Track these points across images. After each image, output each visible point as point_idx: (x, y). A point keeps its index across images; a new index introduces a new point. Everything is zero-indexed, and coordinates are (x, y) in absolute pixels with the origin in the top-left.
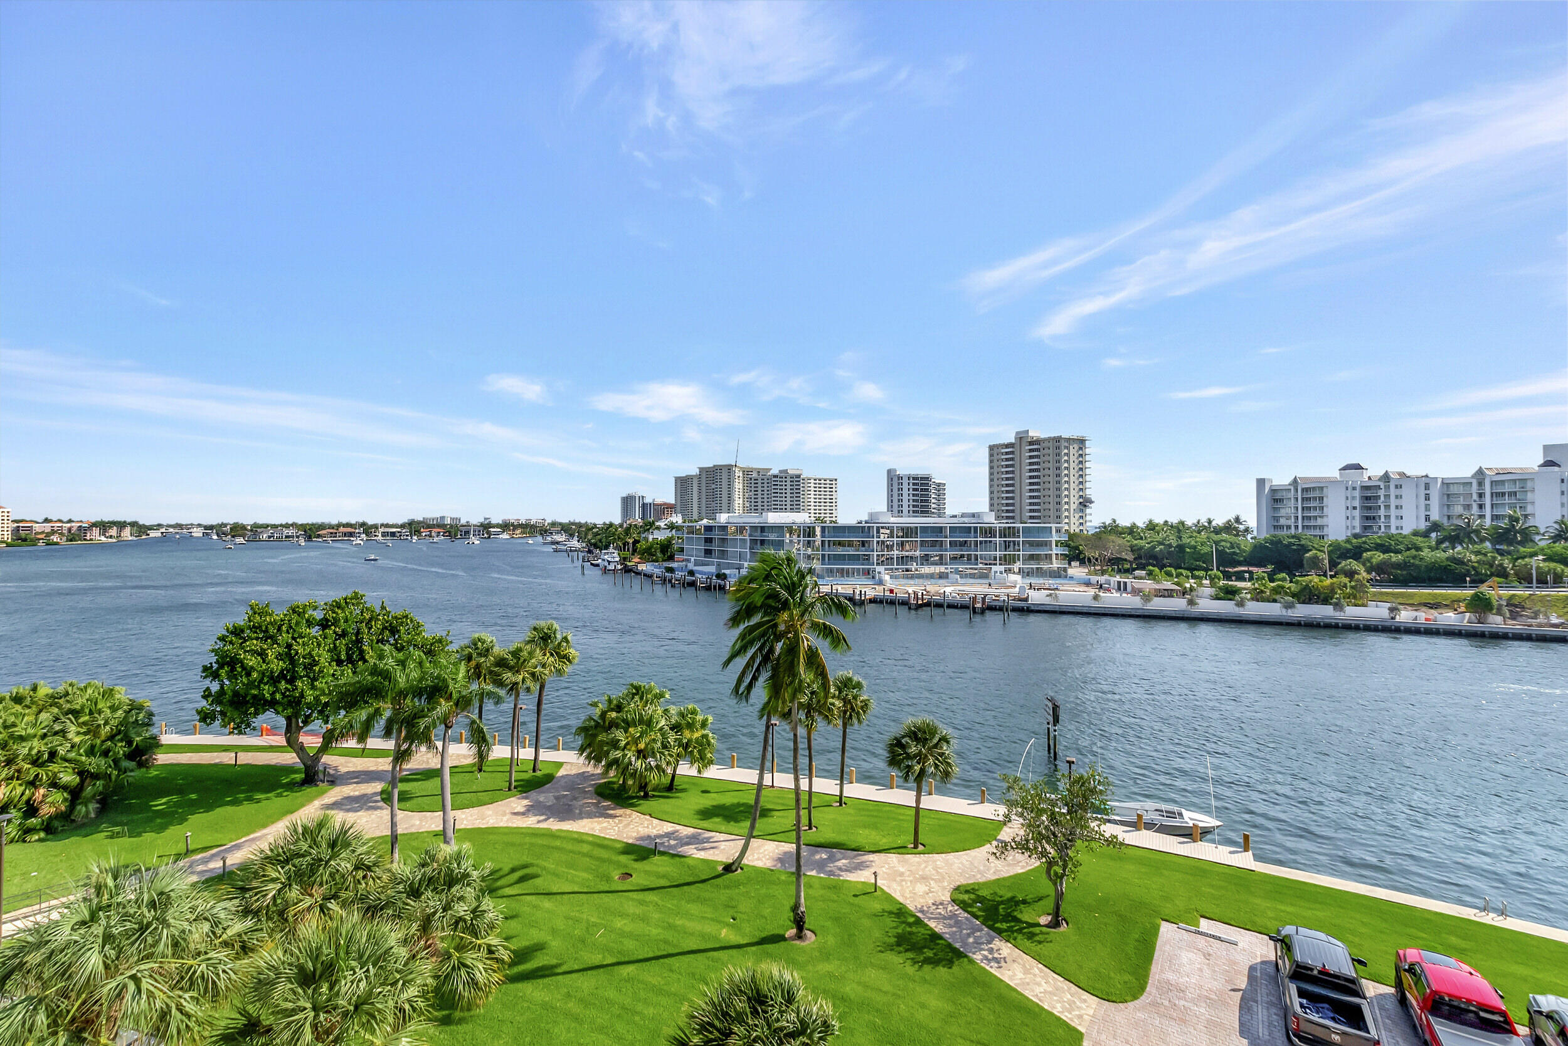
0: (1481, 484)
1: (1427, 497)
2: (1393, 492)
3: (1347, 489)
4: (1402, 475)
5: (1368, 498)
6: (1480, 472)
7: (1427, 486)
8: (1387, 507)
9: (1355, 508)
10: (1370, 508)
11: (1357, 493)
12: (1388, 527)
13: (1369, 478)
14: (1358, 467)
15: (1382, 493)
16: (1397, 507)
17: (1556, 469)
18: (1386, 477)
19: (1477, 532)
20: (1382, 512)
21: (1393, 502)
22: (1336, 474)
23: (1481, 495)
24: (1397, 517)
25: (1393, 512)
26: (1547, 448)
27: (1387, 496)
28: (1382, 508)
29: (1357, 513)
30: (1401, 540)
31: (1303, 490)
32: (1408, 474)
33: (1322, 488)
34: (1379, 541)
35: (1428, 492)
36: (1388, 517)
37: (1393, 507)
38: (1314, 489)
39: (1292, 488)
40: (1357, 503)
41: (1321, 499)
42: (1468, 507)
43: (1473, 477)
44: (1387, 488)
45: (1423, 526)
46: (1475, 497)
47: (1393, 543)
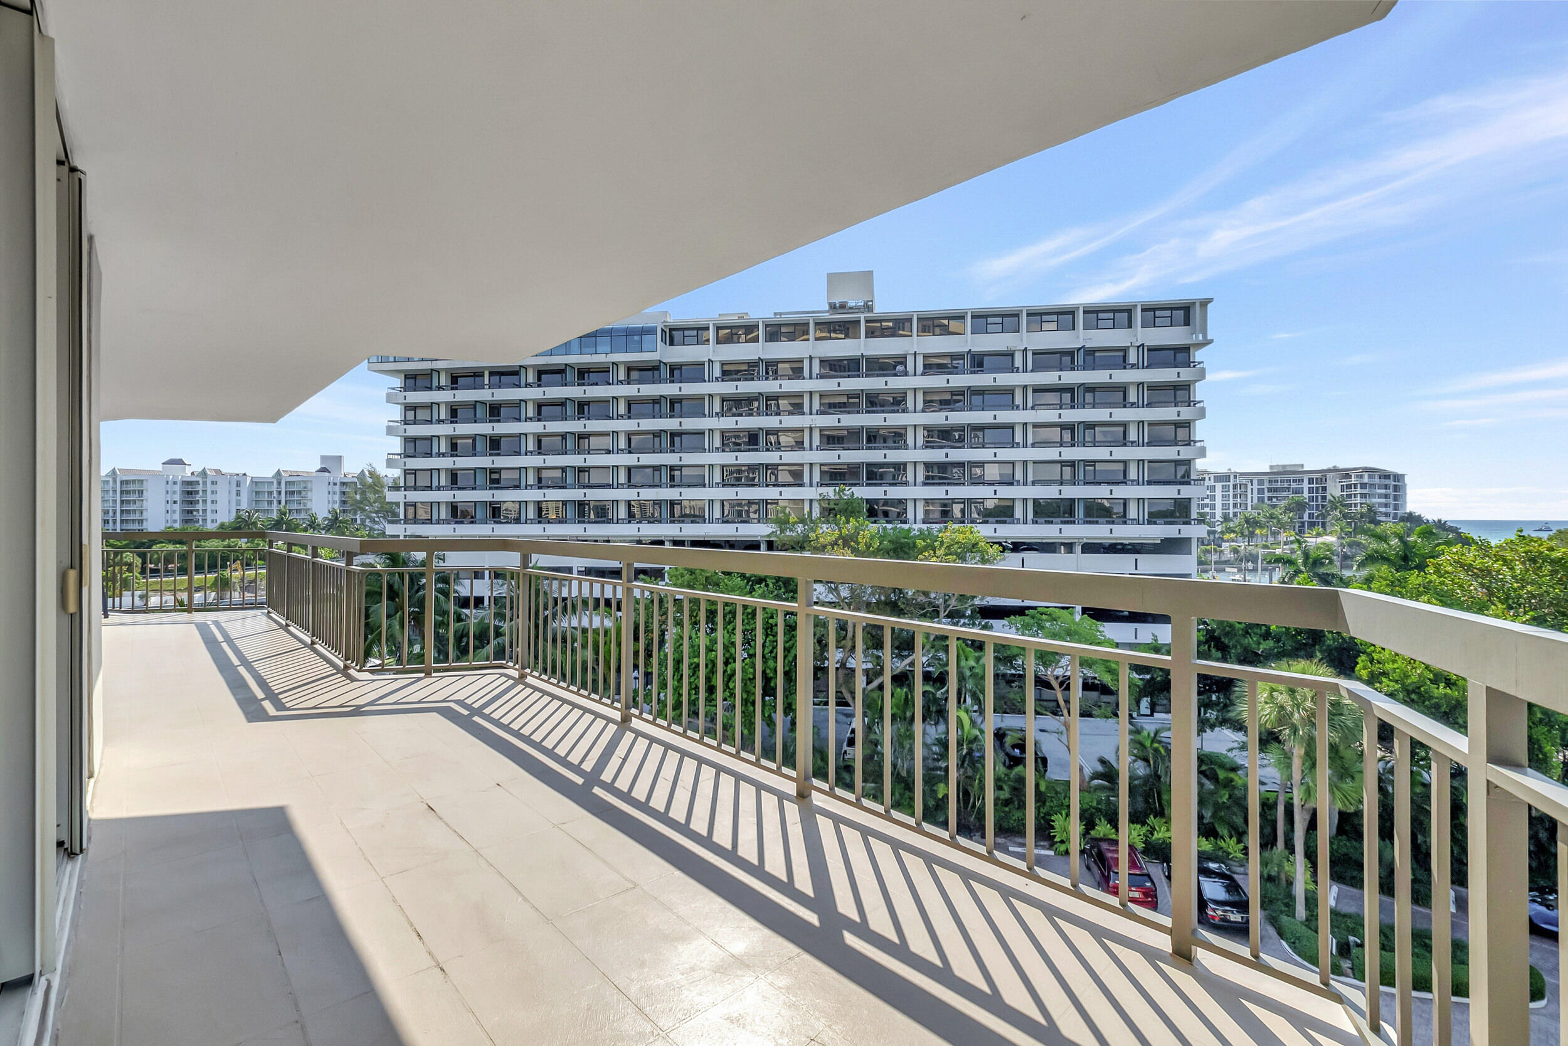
0: (279, 483)
1: (238, 493)
2: (209, 488)
3: (167, 483)
4: (218, 472)
5: (189, 493)
6: (278, 473)
7: (238, 484)
8: (205, 501)
9: (175, 502)
10: (191, 502)
11: (177, 488)
12: (205, 520)
13: (193, 474)
14: (180, 462)
15: (200, 488)
16: (212, 502)
17: (327, 474)
18: (204, 473)
19: (255, 523)
20: (200, 506)
21: (209, 497)
22: (159, 468)
23: (280, 493)
24: (212, 511)
25: (209, 507)
26: (324, 458)
27: (205, 491)
28: (201, 502)
29: (177, 507)
31: (122, 482)
32: (224, 471)
33: (142, 481)
35: (238, 489)
36: (204, 511)
37: (209, 502)
38: (134, 481)
39: (110, 479)
40: (177, 497)
41: (141, 492)
42: (270, 503)
43: (273, 477)
44: (205, 483)
45: (230, 519)
46: (275, 494)
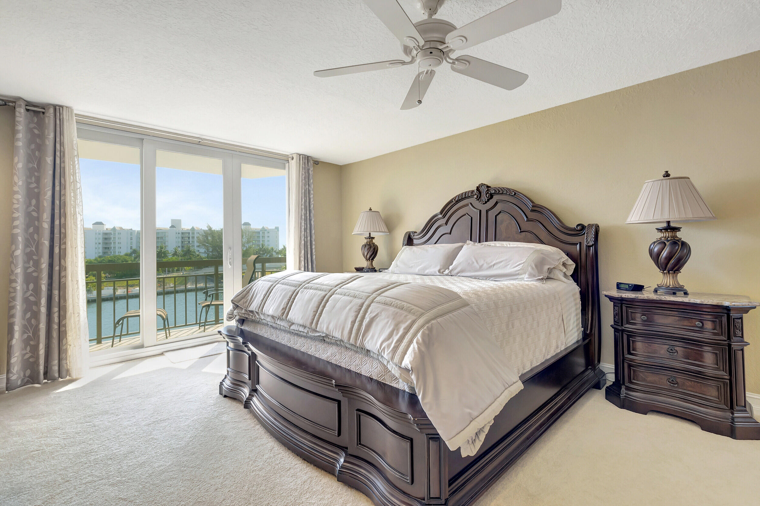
1: (131, 239)
2: (117, 236)
3: (96, 233)
4: (121, 228)
5: (106, 239)
7: (131, 234)
8: (115, 243)
9: (99, 243)
10: (107, 243)
11: (100, 236)
12: (115, 252)
13: (107, 229)
14: (101, 223)
15: (112, 236)
16: (119, 243)
17: (175, 228)
18: (114, 229)
20: (112, 245)
21: (117, 241)
22: (92, 226)
24: (118, 247)
25: (117, 245)
26: (173, 221)
27: (114, 238)
28: (112, 243)
29: (101, 246)
30: (119, 258)
32: (123, 228)
34: (110, 259)
35: (131, 236)
36: (115, 248)
37: (117, 243)
40: (101, 241)
44: (114, 234)
45: (129, 251)
47: (116, 259)
